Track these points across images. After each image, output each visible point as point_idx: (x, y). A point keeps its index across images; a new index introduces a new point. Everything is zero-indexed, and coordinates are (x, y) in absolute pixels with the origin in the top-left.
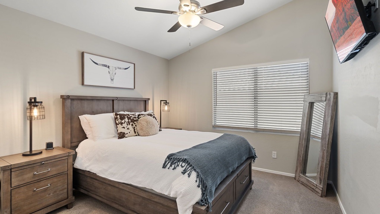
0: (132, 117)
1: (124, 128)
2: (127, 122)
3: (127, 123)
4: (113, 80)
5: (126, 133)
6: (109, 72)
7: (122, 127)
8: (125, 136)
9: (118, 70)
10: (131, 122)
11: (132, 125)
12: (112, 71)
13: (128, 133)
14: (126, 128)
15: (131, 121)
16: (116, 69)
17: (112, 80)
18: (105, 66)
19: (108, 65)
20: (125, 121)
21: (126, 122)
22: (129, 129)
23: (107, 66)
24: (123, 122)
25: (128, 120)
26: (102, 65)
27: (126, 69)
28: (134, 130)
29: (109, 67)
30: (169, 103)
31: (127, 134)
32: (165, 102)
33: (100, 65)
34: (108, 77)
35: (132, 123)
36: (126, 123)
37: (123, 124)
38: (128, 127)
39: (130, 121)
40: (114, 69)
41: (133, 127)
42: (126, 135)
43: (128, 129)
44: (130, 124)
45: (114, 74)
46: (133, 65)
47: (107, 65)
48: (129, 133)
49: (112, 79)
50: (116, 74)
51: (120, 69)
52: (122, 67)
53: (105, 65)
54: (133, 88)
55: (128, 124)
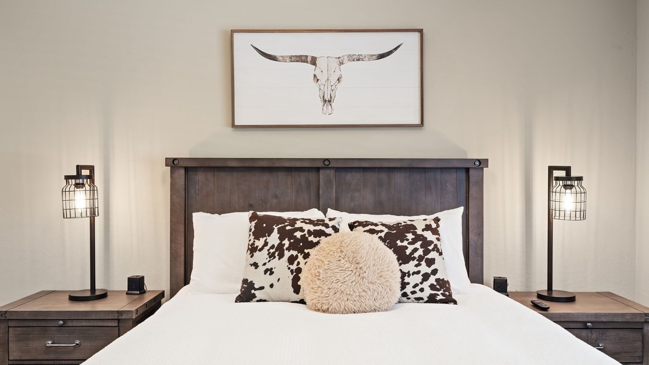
0: (303, 231)
1: (256, 265)
2: (272, 247)
3: (272, 251)
4: (330, 101)
5: (256, 286)
6: (315, 76)
7: (252, 261)
8: (254, 296)
9: (348, 65)
10: (289, 249)
11: (292, 260)
12: (325, 71)
13: (267, 287)
14: (262, 269)
15: (290, 244)
16: (341, 63)
17: (327, 102)
18: (301, 59)
19: (310, 53)
20: (266, 244)
21: (270, 245)
22: (272, 273)
23: (309, 59)
24: (257, 247)
25: (281, 238)
26: (291, 57)
27: (382, 56)
28: (296, 279)
29: (314, 61)
30: (580, 179)
31: (262, 288)
32: (562, 174)
33: (284, 59)
34: (313, 94)
35: (295, 253)
36: (267, 248)
37: (257, 254)
38: (268, 266)
39: (287, 245)
40: (335, 64)
41: (294, 267)
42: (259, 294)
43: (270, 271)
44: (281, 256)
45: (334, 80)
46: (417, 35)
47: (307, 57)
48: (272, 286)
49: (327, 98)
50: (343, 80)
51: (358, 60)
52: (364, 52)
53: (300, 56)
54: (418, 122)
55: (272, 256)
